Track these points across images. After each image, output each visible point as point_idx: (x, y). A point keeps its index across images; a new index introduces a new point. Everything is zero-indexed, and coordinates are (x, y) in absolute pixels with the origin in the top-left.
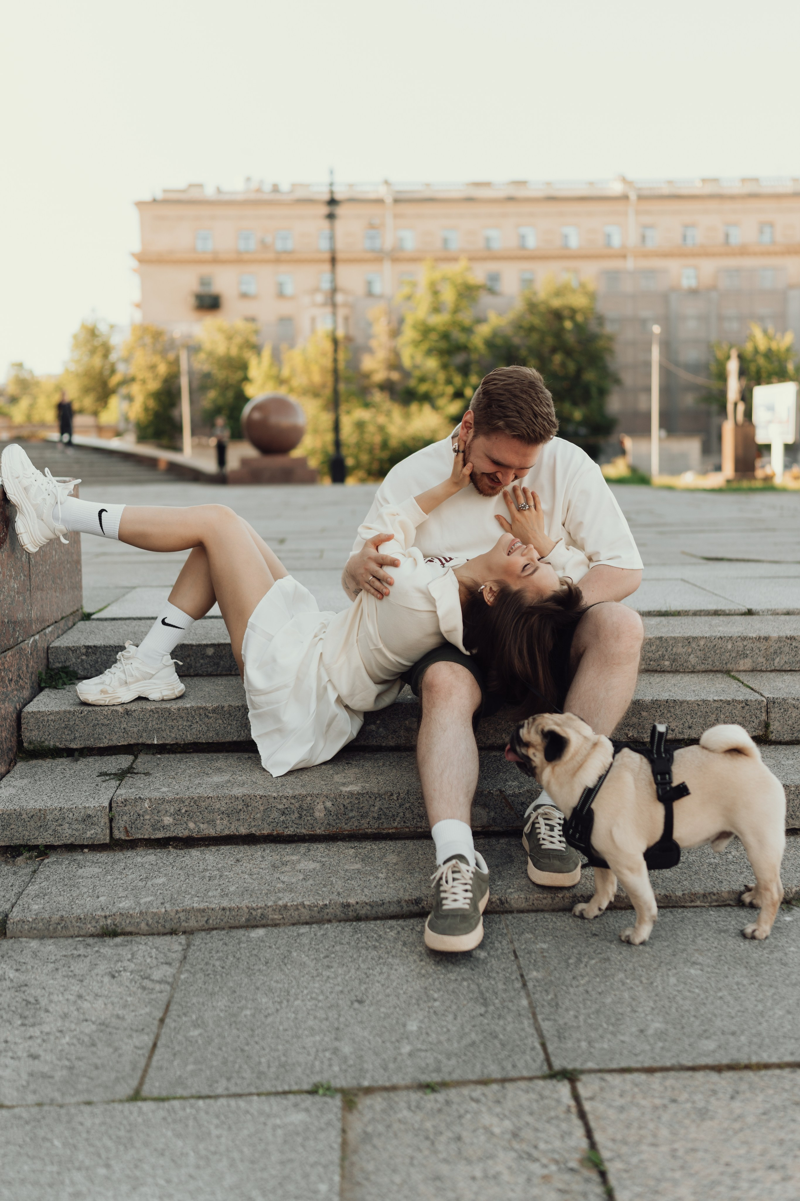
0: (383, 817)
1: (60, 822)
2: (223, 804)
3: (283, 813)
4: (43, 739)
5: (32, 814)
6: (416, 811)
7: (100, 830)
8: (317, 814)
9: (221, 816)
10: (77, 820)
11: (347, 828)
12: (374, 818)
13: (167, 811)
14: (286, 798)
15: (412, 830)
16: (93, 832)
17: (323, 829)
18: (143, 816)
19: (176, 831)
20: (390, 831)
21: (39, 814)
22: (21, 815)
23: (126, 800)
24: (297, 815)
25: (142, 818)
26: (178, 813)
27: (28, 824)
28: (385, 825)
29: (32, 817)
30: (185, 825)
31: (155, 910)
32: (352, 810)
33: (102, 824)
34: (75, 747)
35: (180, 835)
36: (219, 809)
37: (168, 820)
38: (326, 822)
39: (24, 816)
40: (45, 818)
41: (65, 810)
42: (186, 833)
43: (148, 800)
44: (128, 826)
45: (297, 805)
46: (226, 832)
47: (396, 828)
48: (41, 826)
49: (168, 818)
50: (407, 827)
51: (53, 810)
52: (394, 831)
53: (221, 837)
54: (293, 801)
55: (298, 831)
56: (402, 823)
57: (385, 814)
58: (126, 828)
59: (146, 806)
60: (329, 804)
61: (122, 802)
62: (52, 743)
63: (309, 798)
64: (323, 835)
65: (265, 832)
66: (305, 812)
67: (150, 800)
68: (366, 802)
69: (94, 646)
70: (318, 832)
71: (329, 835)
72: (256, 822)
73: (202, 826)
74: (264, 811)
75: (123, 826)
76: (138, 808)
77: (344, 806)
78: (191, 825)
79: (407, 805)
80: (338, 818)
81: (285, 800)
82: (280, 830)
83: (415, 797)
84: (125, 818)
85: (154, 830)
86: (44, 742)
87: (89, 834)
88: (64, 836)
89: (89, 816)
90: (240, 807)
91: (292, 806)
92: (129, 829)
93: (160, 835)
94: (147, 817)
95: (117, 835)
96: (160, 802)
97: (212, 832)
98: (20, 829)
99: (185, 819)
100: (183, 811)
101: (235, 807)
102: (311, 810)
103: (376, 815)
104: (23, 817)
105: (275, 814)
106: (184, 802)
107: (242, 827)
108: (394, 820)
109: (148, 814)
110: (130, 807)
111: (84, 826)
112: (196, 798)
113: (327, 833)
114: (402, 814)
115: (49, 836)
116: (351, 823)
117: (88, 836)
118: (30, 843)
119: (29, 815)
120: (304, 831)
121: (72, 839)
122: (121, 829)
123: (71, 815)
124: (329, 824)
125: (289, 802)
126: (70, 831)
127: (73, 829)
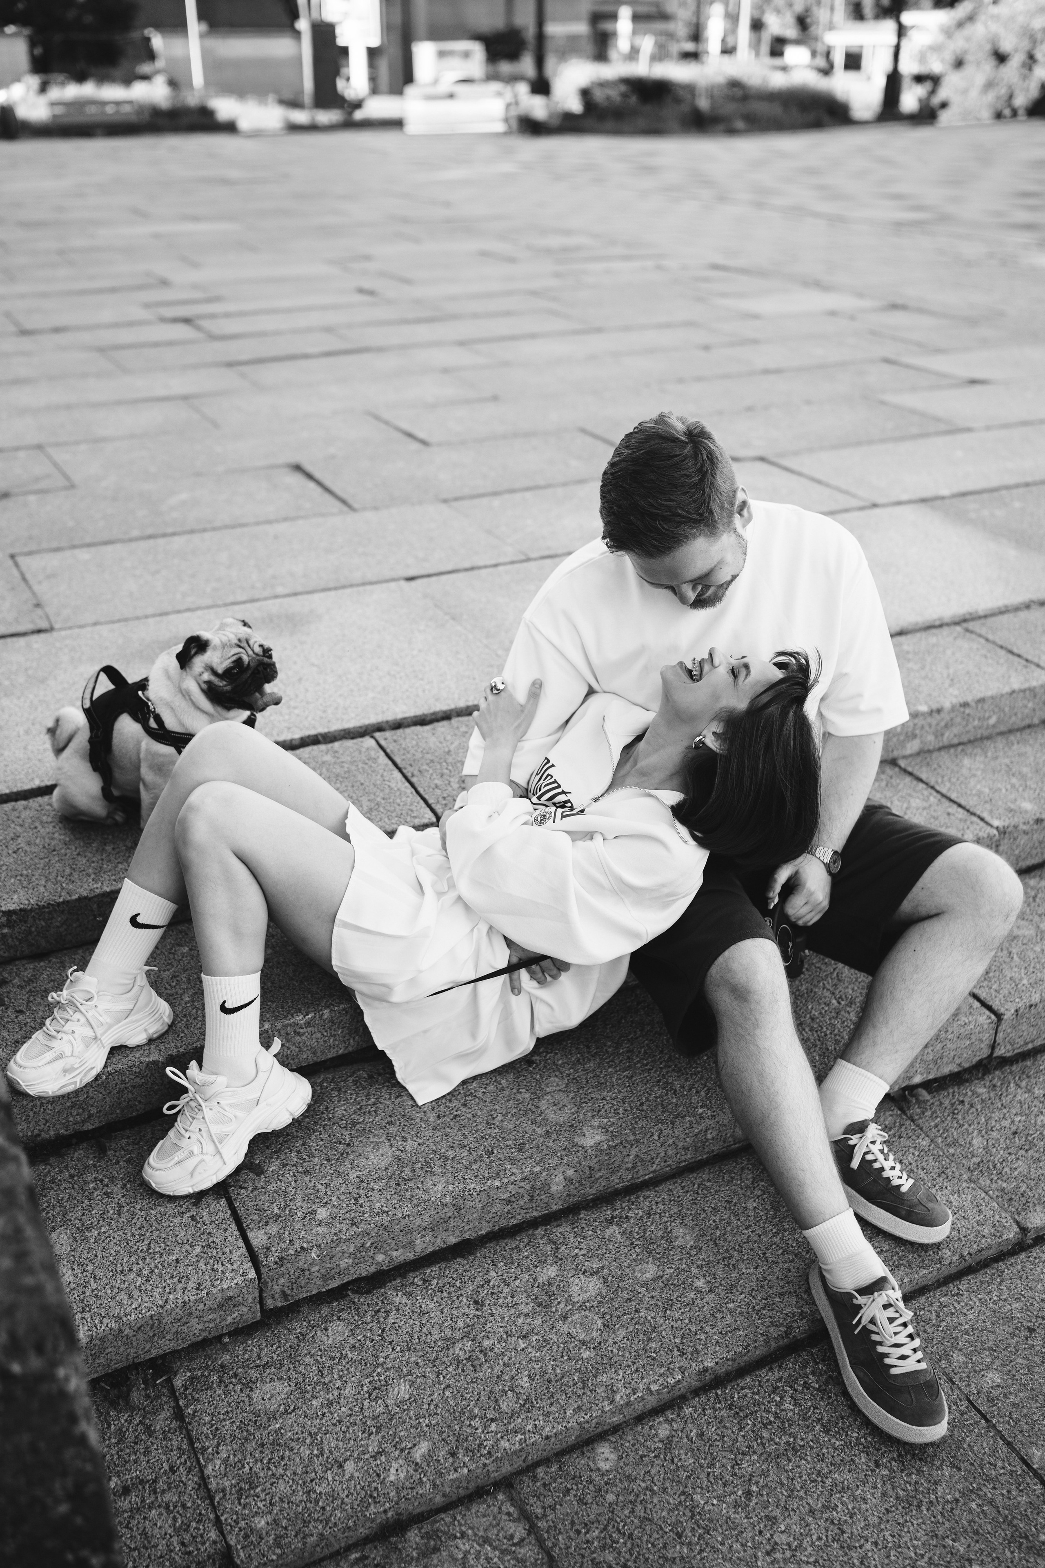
0: (639, 1164)
1: (184, 1320)
2: (426, 1218)
3: (509, 1202)
4: (36, 1132)
5: (138, 1325)
6: (681, 1145)
7: (246, 1310)
8: (554, 1188)
9: (423, 1233)
10: (210, 1309)
11: (591, 1191)
12: (627, 1169)
13: (343, 1253)
14: (514, 1183)
15: (673, 1167)
16: (236, 1314)
17: (560, 1203)
18: (309, 1270)
19: (358, 1272)
20: (647, 1177)
21: (150, 1322)
22: (121, 1331)
23: (281, 1259)
24: (527, 1198)
25: (307, 1273)
26: (361, 1249)
27: (134, 1339)
28: (641, 1173)
29: (139, 1328)
30: (371, 1260)
31: (453, 1476)
32: (600, 1170)
33: (250, 1301)
34: (91, 1127)
35: (364, 1274)
36: (419, 1226)
37: (344, 1263)
38: (565, 1194)
39: (127, 1331)
40: (160, 1323)
41: (191, 1304)
42: (373, 1269)
43: (315, 1249)
44: (286, 1289)
45: (528, 1187)
46: (430, 1249)
47: (655, 1171)
48: (154, 1335)
49: (346, 1260)
50: (669, 1166)
51: (173, 1309)
52: (651, 1175)
53: (422, 1257)
54: (522, 1184)
55: (528, 1216)
56: (663, 1164)
57: (642, 1160)
58: (283, 1292)
59: (313, 1255)
60: (570, 1172)
61: (276, 1263)
62: (52, 1133)
63: (544, 1174)
64: (560, 1210)
65: (483, 1232)
66: (537, 1192)
67: (319, 1246)
68: (619, 1154)
69: (21, 910)
70: (554, 1208)
71: (568, 1208)
72: (472, 1224)
73: (395, 1254)
74: (483, 1208)
75: (278, 1291)
76: (301, 1263)
77: (590, 1167)
78: (380, 1258)
79: (671, 1142)
80: (582, 1184)
81: (512, 1187)
82: (503, 1223)
83: (681, 1129)
84: (282, 1280)
85: (325, 1281)
86: (39, 1135)
87: (229, 1319)
88: (191, 1334)
89: (230, 1298)
90: (450, 1214)
91: (521, 1191)
92: (288, 1292)
93: (334, 1284)
94: (316, 1268)
95: (270, 1303)
96: (334, 1245)
97: (410, 1256)
98: (121, 1350)
99: (371, 1254)
100: (368, 1245)
101: (443, 1216)
102: (546, 1185)
103: (630, 1165)
104: (126, 1333)
105: (497, 1208)
106: (368, 1234)
107: (451, 1237)
108: (654, 1163)
109: (316, 1265)
110: (289, 1265)
111: (222, 1313)
112: (387, 1224)
113: (566, 1205)
114: (663, 1154)
115: (168, 1342)
116: (597, 1185)
117: (228, 1322)
118: (136, 1361)
119: (135, 1328)
120: (535, 1214)
121: (204, 1334)
122: (276, 1296)
123: (201, 1306)
124: (568, 1195)
125: (517, 1187)
126: (200, 1326)
127: (205, 1322)
